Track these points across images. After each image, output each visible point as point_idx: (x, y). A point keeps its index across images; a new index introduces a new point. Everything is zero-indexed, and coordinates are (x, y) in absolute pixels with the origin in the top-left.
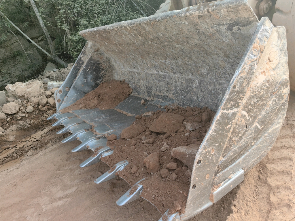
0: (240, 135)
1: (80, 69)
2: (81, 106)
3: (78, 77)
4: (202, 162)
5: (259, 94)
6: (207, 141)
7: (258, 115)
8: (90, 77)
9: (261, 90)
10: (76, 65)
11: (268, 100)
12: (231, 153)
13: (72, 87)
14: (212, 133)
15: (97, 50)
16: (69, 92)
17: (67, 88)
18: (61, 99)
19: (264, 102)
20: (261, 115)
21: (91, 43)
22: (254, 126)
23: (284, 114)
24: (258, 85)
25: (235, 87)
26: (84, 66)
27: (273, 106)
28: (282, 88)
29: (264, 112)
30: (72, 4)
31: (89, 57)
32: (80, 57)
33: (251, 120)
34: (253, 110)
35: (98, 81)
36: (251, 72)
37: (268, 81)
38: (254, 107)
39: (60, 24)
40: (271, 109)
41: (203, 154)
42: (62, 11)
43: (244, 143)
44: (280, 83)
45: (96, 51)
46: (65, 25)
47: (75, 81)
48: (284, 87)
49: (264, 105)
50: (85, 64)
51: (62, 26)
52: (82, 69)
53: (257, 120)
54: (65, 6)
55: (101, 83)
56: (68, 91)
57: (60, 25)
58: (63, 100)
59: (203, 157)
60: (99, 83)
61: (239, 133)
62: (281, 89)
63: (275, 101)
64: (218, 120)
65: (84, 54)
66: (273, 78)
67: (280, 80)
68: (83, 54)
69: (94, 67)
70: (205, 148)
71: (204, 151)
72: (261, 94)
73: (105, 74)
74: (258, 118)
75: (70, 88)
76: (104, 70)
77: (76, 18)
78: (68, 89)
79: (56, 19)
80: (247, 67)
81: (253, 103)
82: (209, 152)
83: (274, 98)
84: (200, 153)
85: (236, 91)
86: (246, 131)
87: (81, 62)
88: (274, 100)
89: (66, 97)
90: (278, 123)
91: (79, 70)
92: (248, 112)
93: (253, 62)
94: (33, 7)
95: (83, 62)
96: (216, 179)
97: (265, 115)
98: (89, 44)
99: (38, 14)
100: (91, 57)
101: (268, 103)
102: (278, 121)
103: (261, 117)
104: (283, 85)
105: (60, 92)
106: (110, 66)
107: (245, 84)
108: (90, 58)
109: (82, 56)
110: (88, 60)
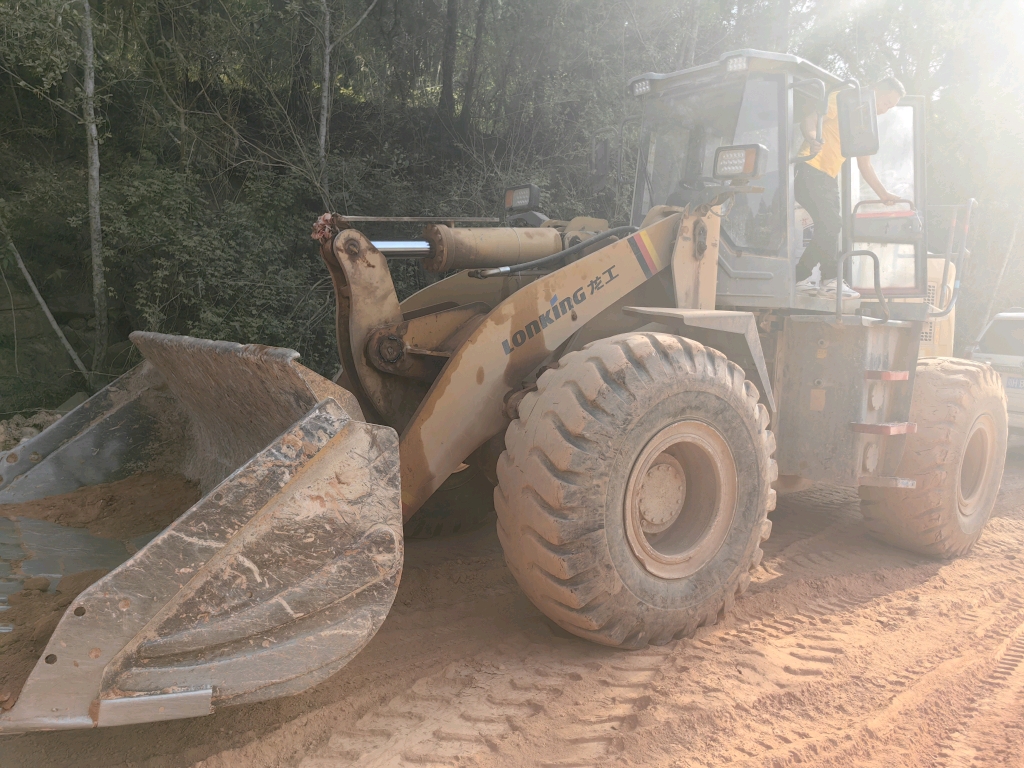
0: (225, 606)
1: (93, 419)
2: (49, 513)
3: (78, 437)
4: (87, 614)
5: (300, 539)
6: (115, 576)
7: (292, 585)
8: (113, 446)
9: (307, 532)
10: (87, 406)
11: (329, 561)
12: (185, 636)
13: (49, 457)
14: (133, 566)
15: (163, 388)
16: (36, 467)
17: (35, 453)
18: (5, 478)
19: (316, 562)
20: (299, 586)
21: (152, 367)
22: (273, 601)
23: (379, 613)
24: (298, 519)
25: (219, 497)
26: (107, 414)
27: (340, 579)
28: (374, 549)
29: (311, 583)
30: (199, 265)
31: (134, 397)
32: (108, 391)
33: (267, 586)
34: (278, 567)
35: (131, 465)
36: (272, 482)
37: (331, 521)
38: (284, 562)
39: (142, 301)
40: (334, 584)
41: (96, 599)
42: (160, 274)
43: (230, 628)
44: (368, 536)
45: (158, 389)
46: (156, 308)
47: (66, 445)
48: (381, 549)
49: (316, 568)
50: (113, 411)
51: (146, 309)
52: (99, 420)
53: (285, 593)
54: (176, 263)
55: (140, 471)
56: (35, 464)
57: (142, 305)
58: (9, 482)
59: (92, 606)
60: (132, 470)
61: (223, 600)
62: (370, 551)
63: (349, 570)
64: (157, 546)
65: (122, 387)
66: (348, 520)
67: (372, 530)
68: (118, 385)
69: (136, 426)
70: (104, 589)
71: (100, 595)
72: (306, 541)
73: (161, 454)
74: (290, 589)
75: (44, 457)
76: (161, 441)
77: (193, 301)
78: (36, 457)
79: (138, 287)
80: (262, 471)
81: (278, 551)
82: (114, 603)
83: (346, 564)
84: (89, 594)
85: (221, 507)
86: (245, 605)
87: (104, 403)
88: (343, 567)
89: (22, 478)
90: (356, 627)
91: (89, 420)
92: (261, 565)
93: (280, 466)
94: (93, 240)
95: (110, 406)
96: (124, 676)
97: (312, 590)
98: (147, 367)
99: (97, 261)
100: (139, 398)
101: (325, 568)
102: (355, 620)
103: (298, 590)
104: (377, 544)
105: (11, 459)
106: (184, 436)
107: (249, 501)
108: (135, 400)
109: (114, 389)
110: (126, 402)
